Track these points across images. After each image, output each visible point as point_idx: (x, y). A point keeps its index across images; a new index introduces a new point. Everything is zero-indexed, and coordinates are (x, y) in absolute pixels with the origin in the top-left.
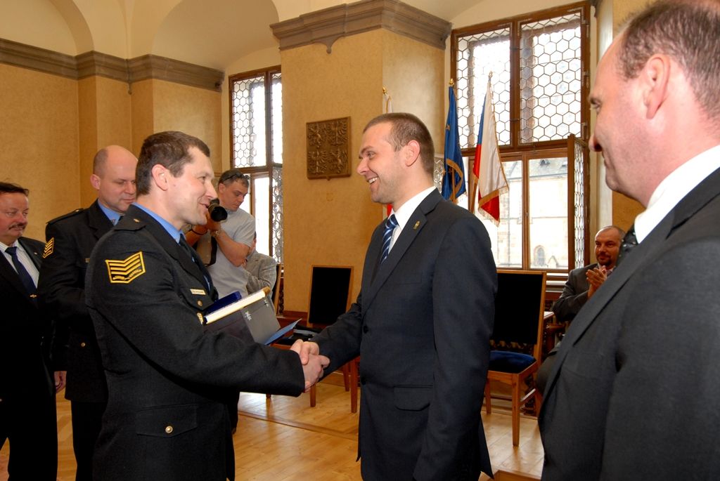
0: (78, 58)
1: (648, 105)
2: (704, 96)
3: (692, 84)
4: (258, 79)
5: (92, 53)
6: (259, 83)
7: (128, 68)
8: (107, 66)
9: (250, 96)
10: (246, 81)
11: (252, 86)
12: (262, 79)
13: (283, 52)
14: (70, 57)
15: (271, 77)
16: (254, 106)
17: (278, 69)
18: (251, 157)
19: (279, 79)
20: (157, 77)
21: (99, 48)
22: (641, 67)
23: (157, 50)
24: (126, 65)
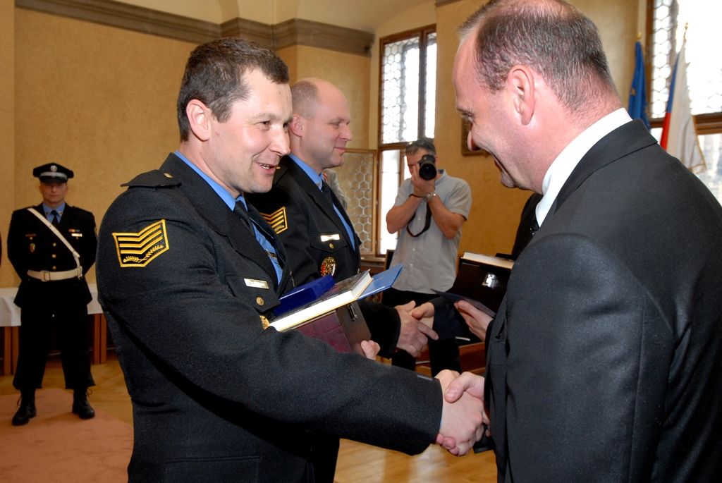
0: (223, 26)
1: (522, 113)
2: (564, 95)
3: (553, 87)
4: (412, 40)
5: (237, 20)
6: (413, 45)
7: (273, 34)
8: (251, 34)
9: (403, 60)
10: (398, 43)
11: (405, 48)
12: (416, 40)
13: (439, 9)
14: (215, 25)
15: (427, 37)
16: (407, 73)
17: (432, 28)
18: (401, 131)
19: (434, 40)
20: (302, 43)
21: (244, 14)
22: (505, 78)
23: (303, 14)
24: (270, 31)
